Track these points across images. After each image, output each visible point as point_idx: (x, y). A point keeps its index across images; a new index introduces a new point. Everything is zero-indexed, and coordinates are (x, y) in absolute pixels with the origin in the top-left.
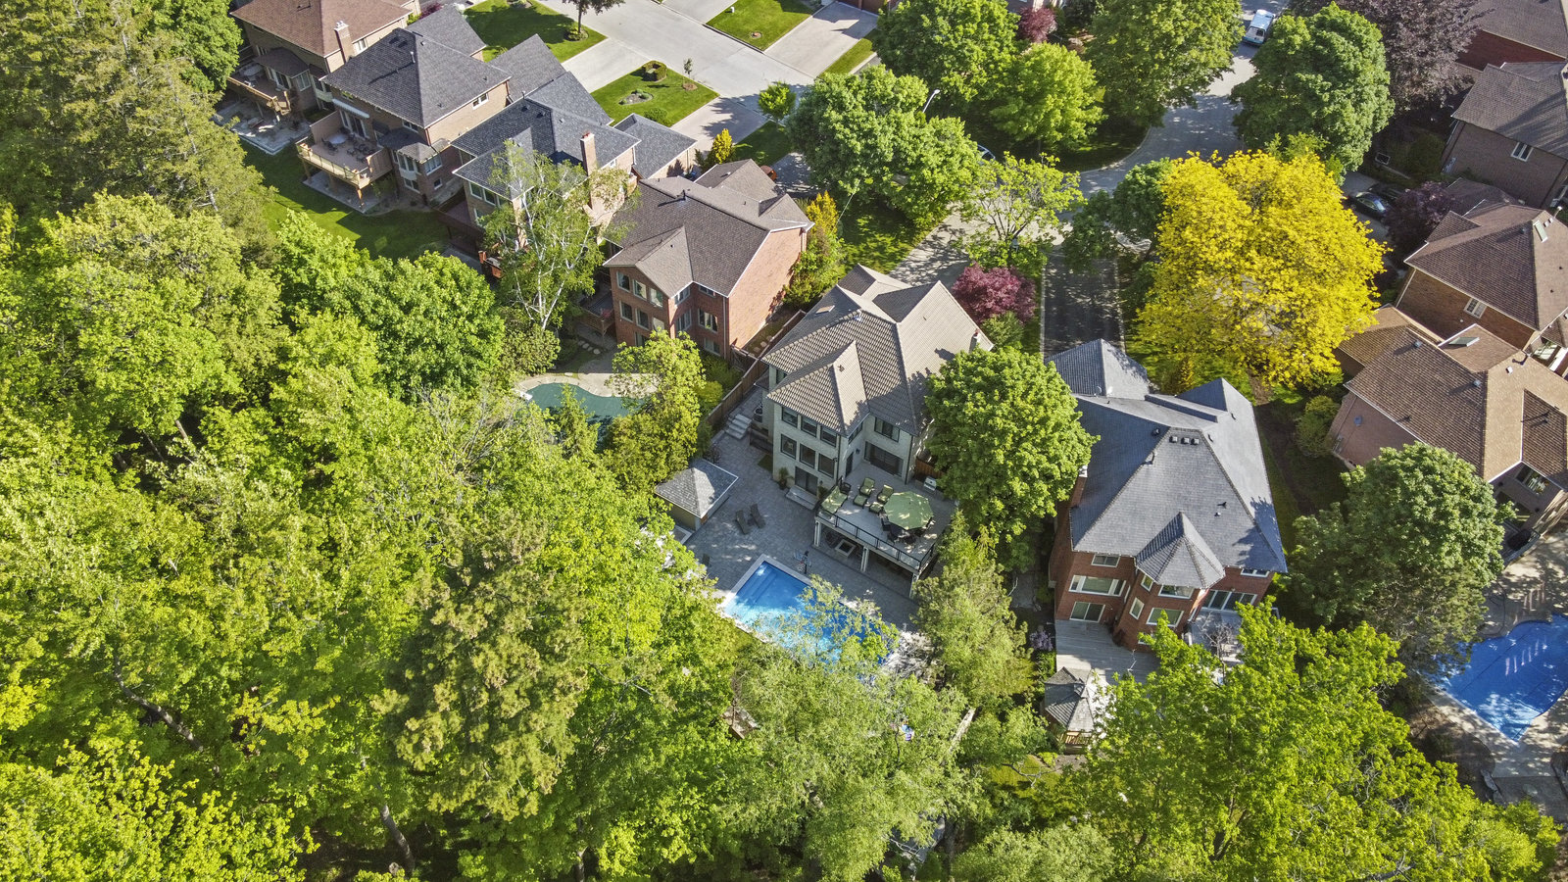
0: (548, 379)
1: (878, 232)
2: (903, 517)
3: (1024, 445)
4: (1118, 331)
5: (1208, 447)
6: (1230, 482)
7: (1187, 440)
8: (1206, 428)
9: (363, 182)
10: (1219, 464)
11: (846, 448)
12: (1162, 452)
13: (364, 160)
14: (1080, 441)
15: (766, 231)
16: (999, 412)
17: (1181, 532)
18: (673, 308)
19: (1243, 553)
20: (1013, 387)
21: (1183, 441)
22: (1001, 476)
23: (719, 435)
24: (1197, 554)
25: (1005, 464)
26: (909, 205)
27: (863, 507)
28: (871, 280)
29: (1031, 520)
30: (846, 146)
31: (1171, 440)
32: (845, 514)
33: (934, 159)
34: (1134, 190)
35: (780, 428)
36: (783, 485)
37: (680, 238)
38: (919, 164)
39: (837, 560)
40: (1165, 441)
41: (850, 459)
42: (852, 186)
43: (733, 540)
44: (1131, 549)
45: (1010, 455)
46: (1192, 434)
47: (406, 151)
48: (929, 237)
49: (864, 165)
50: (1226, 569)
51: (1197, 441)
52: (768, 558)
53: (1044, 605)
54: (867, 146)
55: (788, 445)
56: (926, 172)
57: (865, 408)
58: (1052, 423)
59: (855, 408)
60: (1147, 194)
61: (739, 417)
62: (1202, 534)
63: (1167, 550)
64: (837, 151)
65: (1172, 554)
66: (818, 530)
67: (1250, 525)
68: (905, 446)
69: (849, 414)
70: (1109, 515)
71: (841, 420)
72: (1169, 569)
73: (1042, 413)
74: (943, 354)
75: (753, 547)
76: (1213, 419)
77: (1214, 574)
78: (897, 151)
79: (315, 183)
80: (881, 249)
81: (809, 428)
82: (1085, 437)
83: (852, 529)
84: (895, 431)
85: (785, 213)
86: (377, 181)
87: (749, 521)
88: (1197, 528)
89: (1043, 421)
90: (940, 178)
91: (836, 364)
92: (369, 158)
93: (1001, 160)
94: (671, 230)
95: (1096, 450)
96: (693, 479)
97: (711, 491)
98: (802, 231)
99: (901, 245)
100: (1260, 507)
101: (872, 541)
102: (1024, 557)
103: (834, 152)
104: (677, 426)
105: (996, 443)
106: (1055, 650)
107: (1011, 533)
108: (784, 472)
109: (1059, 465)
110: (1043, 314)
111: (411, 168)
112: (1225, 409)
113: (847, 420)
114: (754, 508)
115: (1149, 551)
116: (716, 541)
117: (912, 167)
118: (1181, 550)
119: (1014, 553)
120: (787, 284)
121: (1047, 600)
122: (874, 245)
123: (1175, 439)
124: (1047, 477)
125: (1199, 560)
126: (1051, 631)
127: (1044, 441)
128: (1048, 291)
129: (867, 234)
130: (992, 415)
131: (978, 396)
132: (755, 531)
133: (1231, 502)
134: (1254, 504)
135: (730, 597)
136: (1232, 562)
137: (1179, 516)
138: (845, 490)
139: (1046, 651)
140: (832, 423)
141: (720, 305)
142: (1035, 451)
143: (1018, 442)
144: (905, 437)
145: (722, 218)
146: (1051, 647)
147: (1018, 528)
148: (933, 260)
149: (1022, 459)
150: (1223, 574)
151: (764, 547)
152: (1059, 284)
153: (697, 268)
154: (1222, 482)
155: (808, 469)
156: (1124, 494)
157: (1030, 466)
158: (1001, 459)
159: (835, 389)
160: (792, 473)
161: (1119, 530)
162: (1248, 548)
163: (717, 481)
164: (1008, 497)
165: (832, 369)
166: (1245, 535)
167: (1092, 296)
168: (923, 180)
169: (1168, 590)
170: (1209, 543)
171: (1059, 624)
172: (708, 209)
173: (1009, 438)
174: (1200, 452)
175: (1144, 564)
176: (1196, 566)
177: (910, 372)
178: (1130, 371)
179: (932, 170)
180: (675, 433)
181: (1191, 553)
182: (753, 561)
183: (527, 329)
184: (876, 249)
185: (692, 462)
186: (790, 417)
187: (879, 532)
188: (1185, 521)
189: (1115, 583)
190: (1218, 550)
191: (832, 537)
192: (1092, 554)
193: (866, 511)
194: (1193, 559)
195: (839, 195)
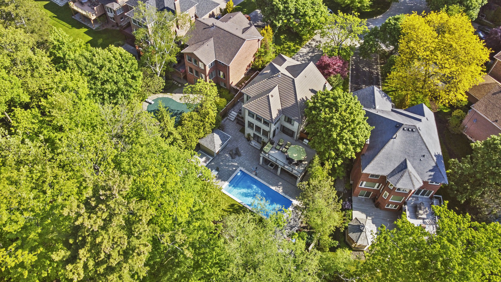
0: (161, 95)
1: (288, 41)
2: (295, 155)
3: (345, 131)
4: (379, 82)
5: (419, 132)
6: (427, 147)
7: (410, 130)
8: (418, 124)
9: (93, 17)
10: (423, 140)
11: (273, 127)
12: (400, 133)
13: (94, 9)
14: (367, 129)
15: (244, 40)
16: (335, 117)
17: (406, 167)
18: (208, 70)
19: (430, 176)
20: (341, 107)
21: (408, 130)
22: (335, 143)
23: (225, 119)
24: (412, 176)
25: (336, 139)
26: (301, 31)
27: (279, 150)
28: (285, 60)
29: (345, 159)
30: (277, 7)
31: (404, 129)
32: (272, 153)
33: (310, 13)
34: (389, 26)
35: (248, 119)
36: (249, 139)
37: (211, 42)
38: (305, 15)
39: (268, 170)
40: (401, 129)
41: (274, 131)
42: (279, 23)
43: (229, 161)
44: (385, 173)
45: (338, 135)
46: (412, 127)
47: (109, 5)
48: (307, 44)
49: (284, 15)
50: (424, 182)
51: (414, 130)
52: (242, 169)
53: (348, 191)
54: (285, 7)
55: (251, 125)
56: (307, 18)
57: (281, 112)
58: (356, 122)
59: (277, 112)
60: (394, 28)
61: (233, 112)
62: (414, 168)
63: (400, 174)
64: (273, 9)
65: (402, 176)
66: (261, 158)
67: (434, 164)
68: (295, 127)
69: (274, 115)
70: (377, 159)
71: (271, 117)
72: (401, 181)
73: (352, 118)
74: (312, 91)
75: (236, 164)
76: (420, 120)
77: (418, 184)
78: (296, 9)
79: (77, 18)
80: (289, 48)
81: (259, 119)
82: (368, 126)
83: (274, 160)
84: (292, 121)
85: (253, 33)
86: (99, 17)
87: (235, 154)
88: (412, 165)
89: (353, 121)
90: (313, 21)
91: (270, 94)
92: (95, 8)
93: (337, 14)
94: (208, 38)
95: (372, 132)
96: (213, 137)
97: (220, 142)
98: (259, 40)
99: (297, 46)
100: (438, 156)
101: (282, 164)
102: (341, 173)
103: (272, 9)
104: (208, 117)
105: (333, 130)
106: (352, 209)
107: (337, 164)
108: (249, 135)
109: (358, 139)
110: (350, 75)
111: (111, 12)
112: (424, 116)
113: (274, 118)
114: (237, 149)
115: (393, 174)
116: (222, 161)
117: (302, 16)
118: (406, 174)
119: (338, 171)
120: (253, 61)
121: (349, 188)
122: (287, 46)
123: (405, 129)
124: (353, 143)
125: (413, 178)
126: (351, 201)
127: (353, 129)
128: (352, 65)
129: (284, 42)
130: (332, 118)
131: (327, 110)
132: (237, 158)
133: (427, 155)
134: (435, 156)
135: (226, 184)
136: (426, 179)
137: (405, 160)
138: (272, 143)
139: (348, 209)
140: (268, 118)
141: (226, 69)
142: (348, 133)
143: (342, 129)
144: (296, 124)
145: (228, 35)
146: (350, 208)
147: (340, 162)
148: (309, 53)
149: (343, 136)
150: (422, 184)
151: (241, 164)
152: (356, 63)
153: (217, 54)
154: (424, 147)
155: (258, 134)
156: (383, 151)
157: (346, 140)
158: (335, 136)
159: (269, 104)
160: (252, 135)
161: (381, 165)
162: (432, 173)
163: (223, 138)
164: (337, 150)
165: (268, 96)
166: (431, 168)
167: (369, 68)
168: (306, 21)
169: (399, 189)
170: (417, 171)
171: (354, 199)
172: (222, 31)
173: (339, 129)
174: (415, 135)
175: (390, 179)
176: (412, 181)
177: (299, 99)
178: (385, 98)
179: (310, 17)
180: (207, 120)
181: (410, 176)
182: (236, 170)
183: (152, 76)
184: (287, 48)
185: (213, 130)
186: (251, 114)
187: (284, 161)
188: (408, 162)
189: (377, 184)
190: (420, 174)
191: (266, 161)
192: (369, 174)
193: (280, 152)
194: (411, 178)
195: (273, 26)
